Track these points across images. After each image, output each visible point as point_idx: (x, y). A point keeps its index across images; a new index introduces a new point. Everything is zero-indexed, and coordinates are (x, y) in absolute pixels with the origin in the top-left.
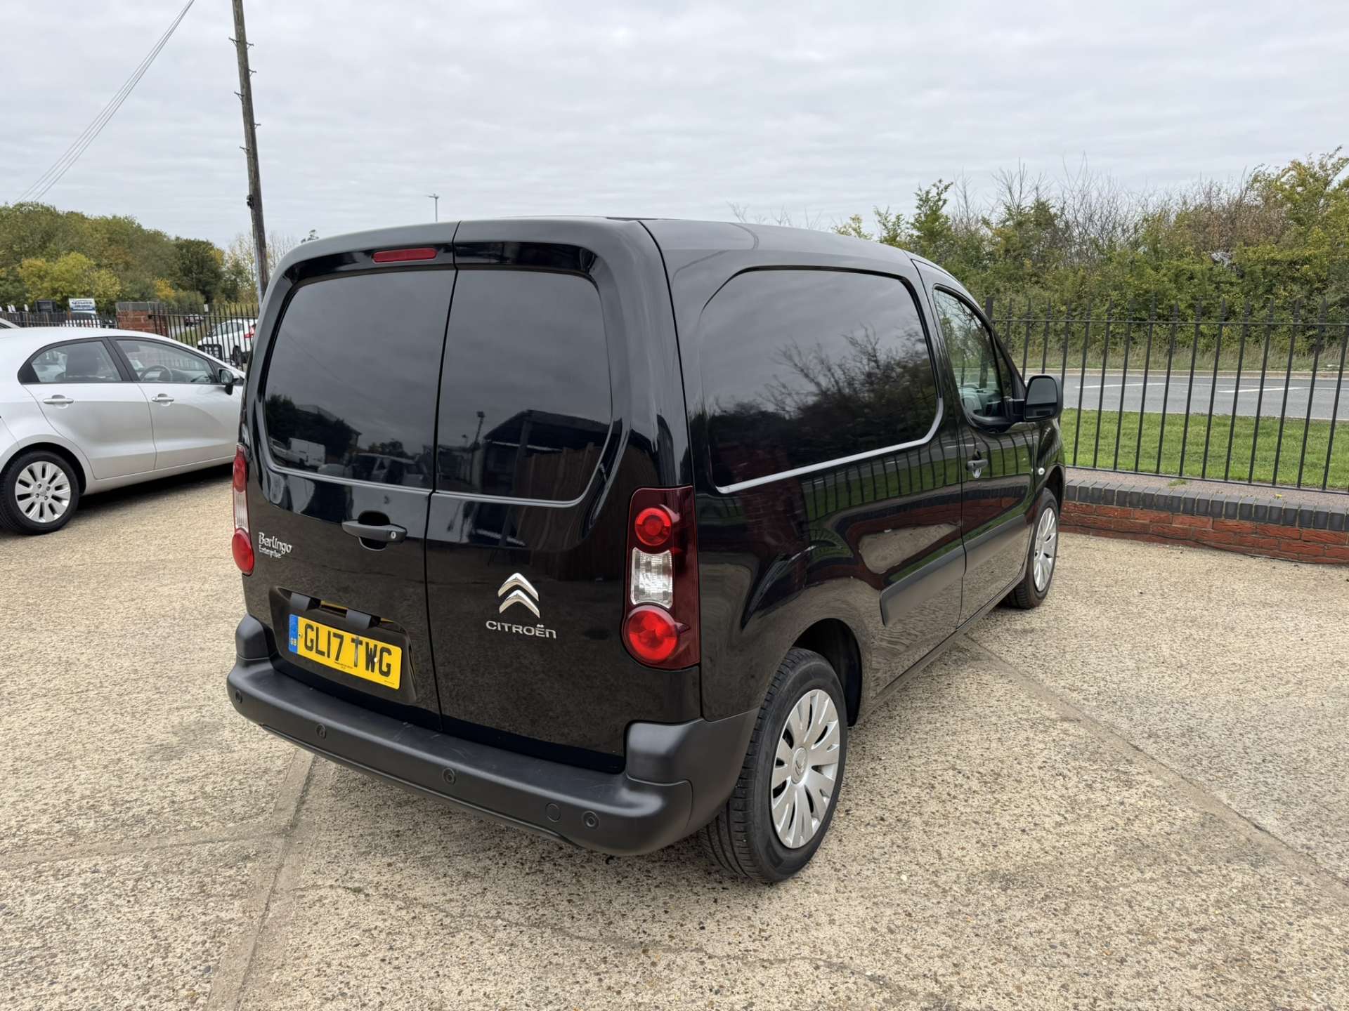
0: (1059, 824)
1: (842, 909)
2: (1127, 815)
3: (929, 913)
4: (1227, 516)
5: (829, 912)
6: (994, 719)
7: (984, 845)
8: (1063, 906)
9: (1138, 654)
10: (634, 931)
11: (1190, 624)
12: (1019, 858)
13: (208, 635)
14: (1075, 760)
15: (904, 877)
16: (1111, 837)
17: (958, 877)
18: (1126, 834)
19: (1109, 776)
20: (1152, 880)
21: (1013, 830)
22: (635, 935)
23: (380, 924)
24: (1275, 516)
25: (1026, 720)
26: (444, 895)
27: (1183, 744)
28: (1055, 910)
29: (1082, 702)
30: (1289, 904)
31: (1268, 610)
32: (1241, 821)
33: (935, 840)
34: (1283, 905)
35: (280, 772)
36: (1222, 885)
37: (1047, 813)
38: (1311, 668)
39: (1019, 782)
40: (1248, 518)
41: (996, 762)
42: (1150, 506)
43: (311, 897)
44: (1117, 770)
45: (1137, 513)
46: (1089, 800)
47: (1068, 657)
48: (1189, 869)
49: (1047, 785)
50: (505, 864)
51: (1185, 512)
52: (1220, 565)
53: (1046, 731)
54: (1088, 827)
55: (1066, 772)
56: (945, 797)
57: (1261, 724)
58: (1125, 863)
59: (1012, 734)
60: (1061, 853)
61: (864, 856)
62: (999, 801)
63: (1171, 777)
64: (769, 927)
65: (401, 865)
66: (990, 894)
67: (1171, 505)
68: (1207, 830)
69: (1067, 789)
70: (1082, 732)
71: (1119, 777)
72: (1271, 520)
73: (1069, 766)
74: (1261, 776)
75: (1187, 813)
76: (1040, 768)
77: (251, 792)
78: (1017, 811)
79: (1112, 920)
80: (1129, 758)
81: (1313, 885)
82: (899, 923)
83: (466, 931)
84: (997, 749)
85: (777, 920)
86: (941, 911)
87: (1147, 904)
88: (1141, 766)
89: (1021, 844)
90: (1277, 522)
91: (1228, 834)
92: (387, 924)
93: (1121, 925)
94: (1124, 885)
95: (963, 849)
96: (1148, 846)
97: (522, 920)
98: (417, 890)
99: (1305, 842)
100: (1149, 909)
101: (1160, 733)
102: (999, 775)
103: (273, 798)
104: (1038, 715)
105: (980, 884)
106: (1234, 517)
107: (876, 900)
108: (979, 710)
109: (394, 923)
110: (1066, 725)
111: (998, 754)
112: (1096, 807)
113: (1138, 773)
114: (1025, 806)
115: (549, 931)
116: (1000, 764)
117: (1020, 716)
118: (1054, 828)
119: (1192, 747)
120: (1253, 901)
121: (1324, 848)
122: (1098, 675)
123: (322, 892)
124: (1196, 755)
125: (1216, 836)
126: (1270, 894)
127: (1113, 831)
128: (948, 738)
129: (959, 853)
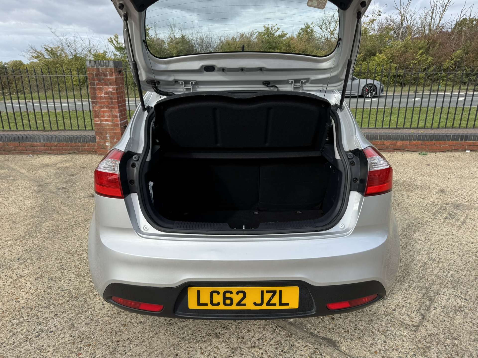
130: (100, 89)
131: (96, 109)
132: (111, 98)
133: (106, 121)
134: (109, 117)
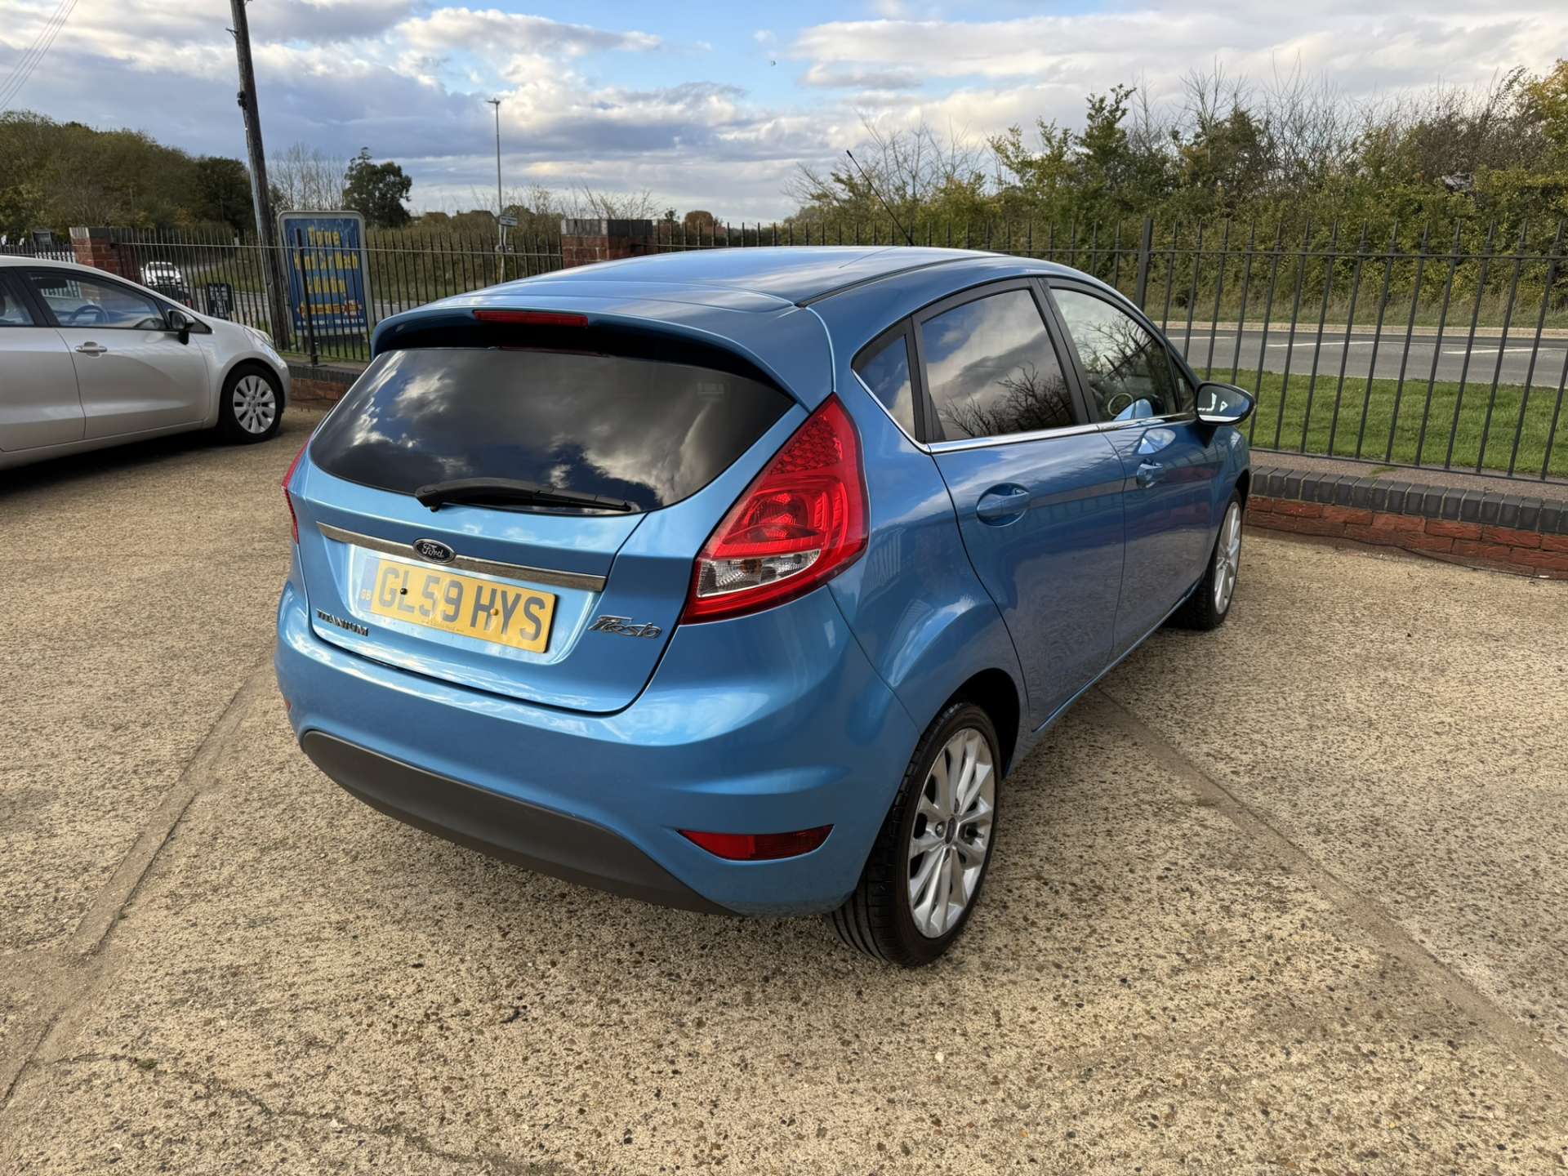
0: (1176, 971)
1: (839, 1110)
2: (1275, 956)
3: (965, 1119)
4: (1446, 516)
5: (821, 1115)
6: (1104, 802)
7: (1065, 1004)
8: (1166, 1110)
9: (1313, 706)
10: (526, 1144)
11: (1386, 664)
12: (1111, 1027)
13: (85, 664)
14: (1212, 866)
15: (940, 1057)
16: (1248, 992)
17: (1020, 1057)
18: (1272, 990)
19: (1254, 892)
20: (1302, 1067)
21: (1109, 979)
22: (525, 1151)
23: (160, 1124)
24: (1509, 516)
25: (1150, 803)
26: (269, 1075)
27: (1363, 845)
28: (1155, 1117)
29: (1231, 777)
30: (1500, 1112)
31: (1493, 644)
32: (1436, 968)
33: (995, 994)
34: (1491, 1115)
35: (105, 869)
36: (1404, 1078)
37: (1161, 952)
38: (1545, 729)
39: (1128, 900)
40: (1472, 518)
41: (1099, 867)
42: (1344, 502)
43: (79, 1074)
44: (1268, 884)
45: (1329, 510)
46: (1223, 931)
47: (1218, 710)
48: (1358, 1049)
49: (1166, 906)
50: (369, 1026)
51: (1390, 510)
52: (1431, 580)
53: (1173, 821)
54: (1218, 975)
55: (1195, 886)
56: (1020, 922)
57: (1475, 814)
58: (1265, 1036)
59: (1128, 824)
60: (1174, 1020)
61: (890, 1020)
62: (1094, 931)
63: (1340, 895)
64: (726, 1142)
65: (223, 1023)
66: (1061, 1088)
67: (1373, 499)
68: (1387, 983)
69: (1194, 913)
70: (1225, 822)
71: (1269, 896)
72: (1503, 523)
73: (1201, 877)
74: (1469, 896)
75: (1363, 954)
76: (1160, 878)
77: (56, 899)
78: (1119, 948)
79: (1235, 1136)
80: (1285, 865)
81: (1537, 1080)
82: (918, 1136)
83: (281, 1140)
84: (1104, 847)
85: (739, 1129)
86: (983, 1117)
87: (1290, 1108)
88: (1302, 878)
89: (1118, 1003)
90: (1510, 524)
91: (1417, 990)
92: (171, 1124)
93: (1248, 1145)
94: (1260, 1076)
95: (1034, 1009)
96: (1301, 1009)
97: (368, 1122)
98: (233, 1065)
99: (1529, 1005)
100: (1292, 1117)
101: (1333, 826)
102: (1100, 888)
103: (81, 911)
104: (1168, 796)
105: (1049, 1069)
106: (1454, 517)
107: (892, 1096)
108: (1085, 786)
109: (182, 1123)
110: (1203, 812)
111: (1104, 857)
112: (1232, 943)
113: (1297, 890)
114: (1131, 940)
115: (401, 1142)
116: (1104, 872)
117: (1142, 796)
118: (1170, 977)
119: (1375, 849)
120: (1446, 1107)
121: (1556, 1016)
122: (1255, 737)
123: (95, 1067)
124: (1380, 862)
125: (1400, 993)
126: (1472, 1095)
127: (1254, 983)
128: (1038, 830)
129: (1026, 1016)
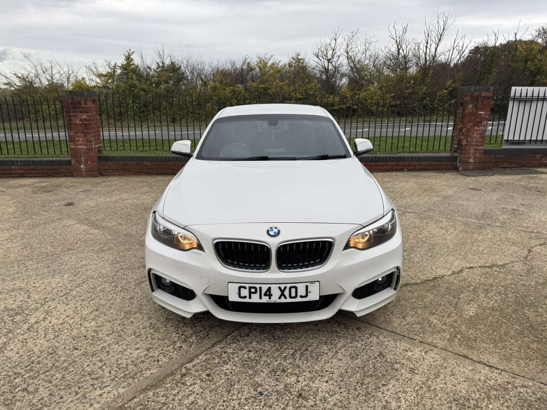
130: (75, 116)
131: (72, 134)
132: (85, 124)
133: (81, 145)
134: (84, 141)
